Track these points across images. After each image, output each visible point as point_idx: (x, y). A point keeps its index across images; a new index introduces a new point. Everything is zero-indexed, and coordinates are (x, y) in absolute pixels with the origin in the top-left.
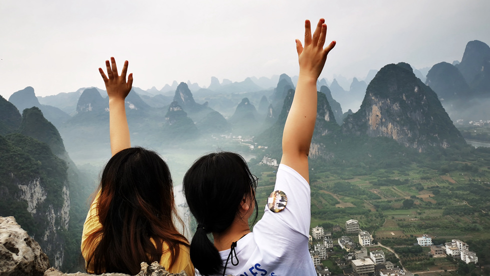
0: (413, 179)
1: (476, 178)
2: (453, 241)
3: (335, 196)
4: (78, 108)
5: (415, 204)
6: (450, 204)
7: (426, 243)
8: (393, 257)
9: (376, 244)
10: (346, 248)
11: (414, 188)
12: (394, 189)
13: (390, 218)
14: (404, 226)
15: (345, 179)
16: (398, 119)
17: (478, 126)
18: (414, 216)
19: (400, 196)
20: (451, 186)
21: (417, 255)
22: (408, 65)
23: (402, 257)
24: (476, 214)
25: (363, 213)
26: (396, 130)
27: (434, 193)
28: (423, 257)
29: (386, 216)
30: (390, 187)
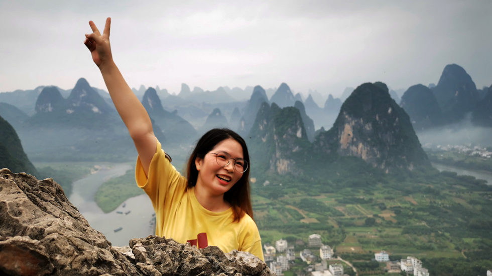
0: (377, 198)
1: (437, 201)
2: (408, 258)
3: (300, 212)
4: (37, 108)
5: (377, 223)
6: (409, 223)
7: (383, 258)
8: (350, 270)
9: (336, 257)
10: (307, 260)
11: (377, 207)
12: (358, 207)
13: (351, 234)
14: (363, 242)
15: (312, 196)
16: (369, 139)
17: (445, 151)
18: (374, 233)
19: (362, 214)
20: (412, 207)
21: (373, 270)
22: (384, 86)
23: (359, 271)
24: (433, 234)
25: (327, 229)
26: (366, 151)
27: (395, 213)
28: (379, 271)
29: (348, 233)
30: (355, 206)
